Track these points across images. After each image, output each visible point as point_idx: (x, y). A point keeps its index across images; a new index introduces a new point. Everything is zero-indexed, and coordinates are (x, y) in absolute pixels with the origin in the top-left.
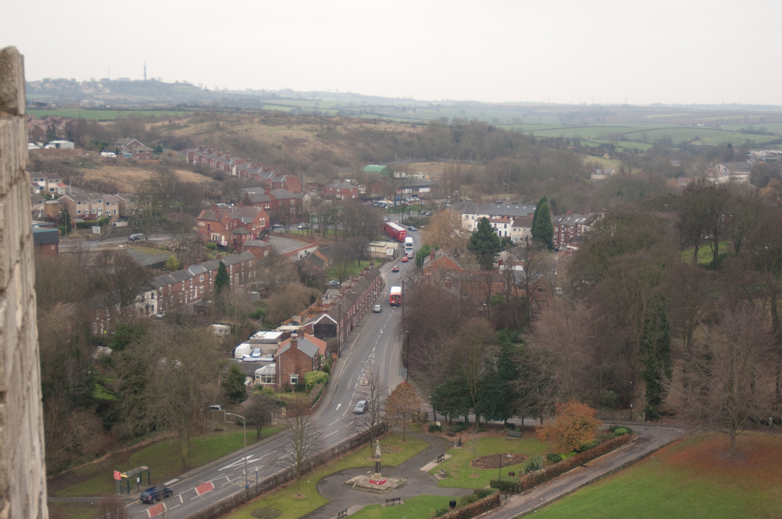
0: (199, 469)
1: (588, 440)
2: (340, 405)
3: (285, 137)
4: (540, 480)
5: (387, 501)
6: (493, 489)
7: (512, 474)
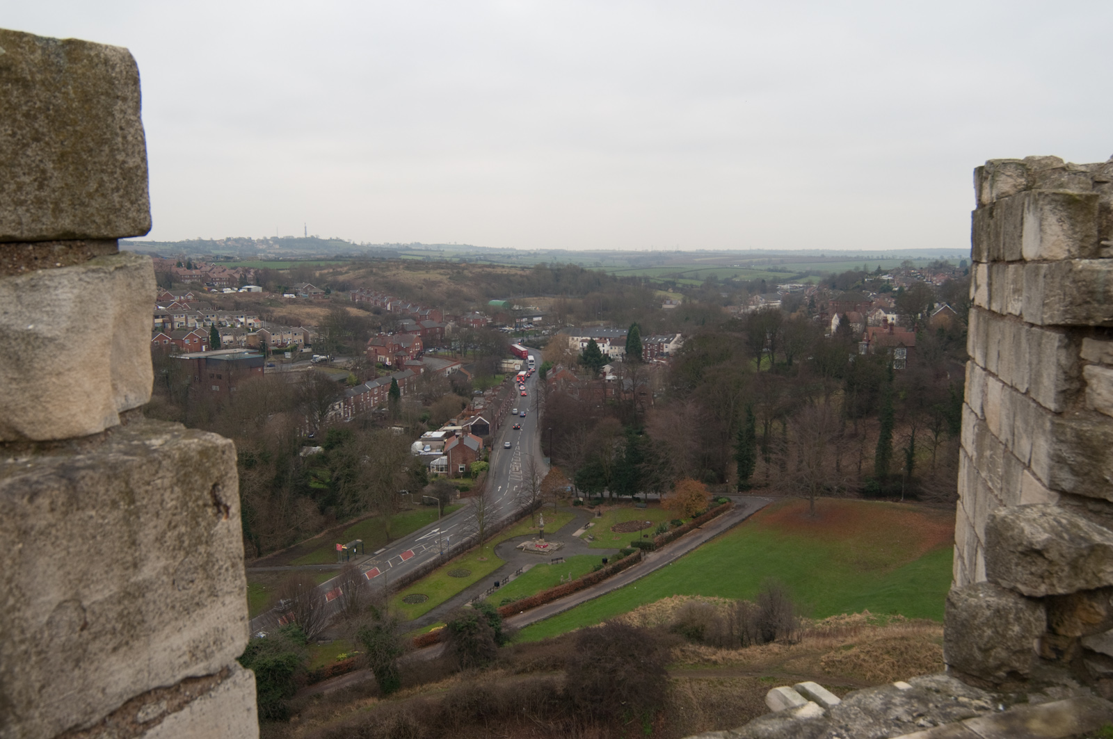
0: (399, 541)
1: (701, 508)
2: (500, 487)
3: (424, 280)
4: (669, 540)
5: (552, 560)
6: (634, 548)
7: (646, 536)
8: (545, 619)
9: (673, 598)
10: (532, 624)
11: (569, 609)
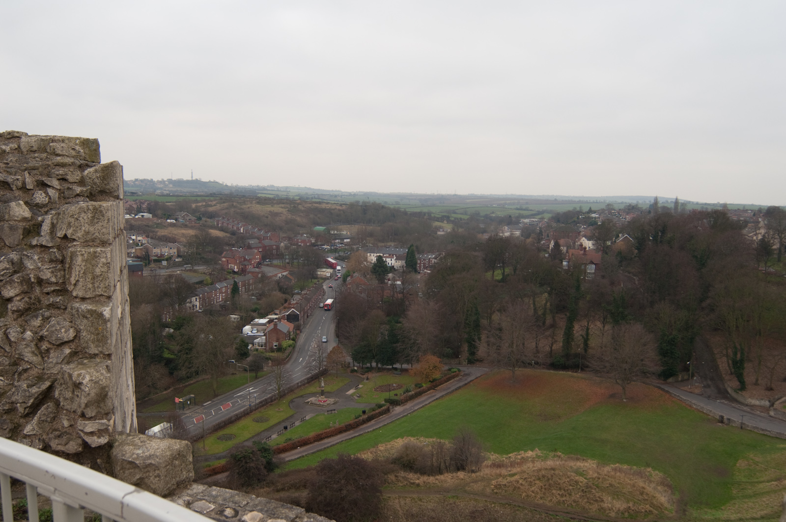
0: (223, 396)
1: (437, 375)
2: (301, 359)
3: (270, 212)
4: (411, 398)
5: (328, 411)
6: (385, 403)
7: (396, 395)
8: (313, 453)
9: (404, 439)
10: (303, 456)
11: (331, 446)
